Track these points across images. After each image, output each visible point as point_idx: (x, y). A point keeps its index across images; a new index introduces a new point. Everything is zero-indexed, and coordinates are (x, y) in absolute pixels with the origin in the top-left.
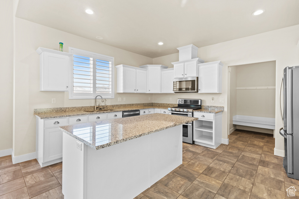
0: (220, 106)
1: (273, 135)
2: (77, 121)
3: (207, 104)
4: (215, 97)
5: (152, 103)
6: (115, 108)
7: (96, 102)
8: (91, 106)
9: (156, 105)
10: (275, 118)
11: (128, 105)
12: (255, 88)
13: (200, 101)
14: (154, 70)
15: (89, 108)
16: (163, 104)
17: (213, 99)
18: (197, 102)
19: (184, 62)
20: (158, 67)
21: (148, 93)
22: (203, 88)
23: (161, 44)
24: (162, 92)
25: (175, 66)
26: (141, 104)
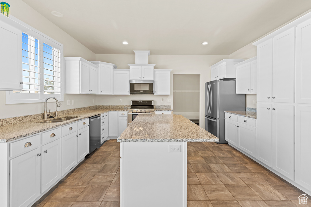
0: (168, 105)
1: (199, 120)
2: (51, 137)
3: (158, 105)
4: (164, 98)
5: (96, 106)
6: (65, 114)
7: (46, 107)
8: (38, 114)
9: (101, 108)
10: (199, 112)
11: (77, 109)
12: (187, 91)
13: (153, 102)
14: (106, 67)
15: (36, 117)
16: (112, 106)
17: (162, 100)
18: (151, 102)
19: (141, 65)
20: (111, 66)
21: (100, 94)
22: (158, 90)
23: (125, 43)
24: (115, 93)
25: (131, 67)
26: (88, 107)
